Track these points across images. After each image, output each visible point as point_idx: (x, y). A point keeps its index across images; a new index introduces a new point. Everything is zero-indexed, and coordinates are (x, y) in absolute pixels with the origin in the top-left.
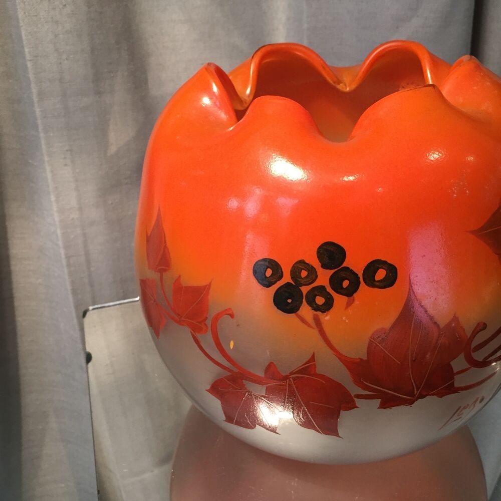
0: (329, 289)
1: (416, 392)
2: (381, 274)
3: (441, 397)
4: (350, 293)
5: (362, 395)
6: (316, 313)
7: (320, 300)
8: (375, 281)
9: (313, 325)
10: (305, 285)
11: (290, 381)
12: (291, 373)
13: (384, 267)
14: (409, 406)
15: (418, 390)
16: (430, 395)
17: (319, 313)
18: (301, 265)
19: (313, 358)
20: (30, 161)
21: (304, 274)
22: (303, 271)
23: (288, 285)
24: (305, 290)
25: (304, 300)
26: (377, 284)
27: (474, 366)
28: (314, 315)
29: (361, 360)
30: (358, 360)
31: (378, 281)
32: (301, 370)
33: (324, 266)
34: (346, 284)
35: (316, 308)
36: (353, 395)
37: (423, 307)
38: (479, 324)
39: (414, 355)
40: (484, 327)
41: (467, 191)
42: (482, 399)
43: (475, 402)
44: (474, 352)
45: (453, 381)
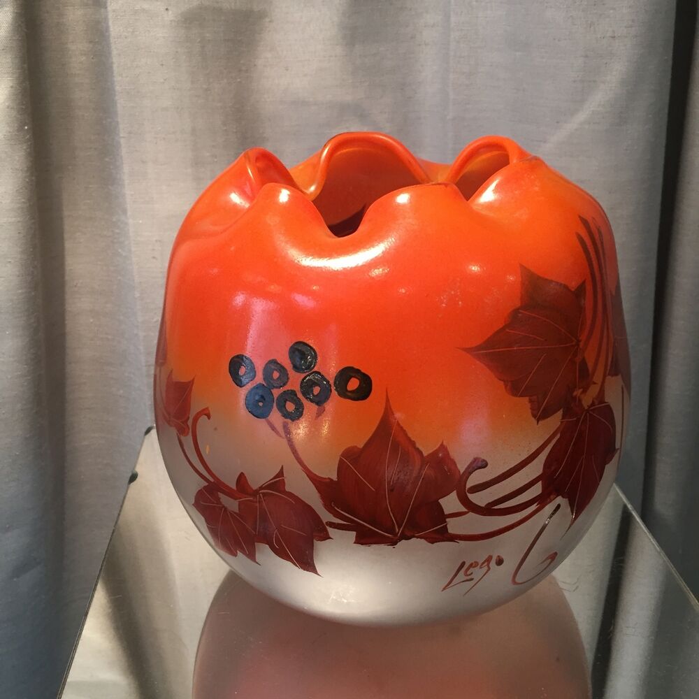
0: (300, 395)
1: (397, 530)
2: (353, 384)
3: (433, 543)
4: (320, 401)
5: (334, 523)
6: (286, 420)
7: (290, 407)
8: (347, 390)
9: (283, 434)
10: (277, 387)
11: (260, 497)
12: (261, 488)
13: (357, 376)
14: (391, 547)
15: (399, 528)
16: (418, 537)
17: (289, 421)
18: (273, 364)
19: (281, 474)
20: (120, 250)
21: (276, 375)
22: (275, 372)
23: (260, 386)
24: (276, 393)
25: (275, 404)
26: (349, 394)
27: (473, 512)
28: (285, 422)
29: (331, 480)
30: (328, 480)
31: (350, 392)
32: (270, 484)
33: (296, 368)
34: (316, 390)
35: (286, 415)
36: (324, 522)
37: (402, 427)
38: (475, 460)
39: (391, 483)
40: (484, 465)
41: (460, 303)
42: (497, 560)
43: (488, 561)
44: (470, 493)
45: (445, 524)
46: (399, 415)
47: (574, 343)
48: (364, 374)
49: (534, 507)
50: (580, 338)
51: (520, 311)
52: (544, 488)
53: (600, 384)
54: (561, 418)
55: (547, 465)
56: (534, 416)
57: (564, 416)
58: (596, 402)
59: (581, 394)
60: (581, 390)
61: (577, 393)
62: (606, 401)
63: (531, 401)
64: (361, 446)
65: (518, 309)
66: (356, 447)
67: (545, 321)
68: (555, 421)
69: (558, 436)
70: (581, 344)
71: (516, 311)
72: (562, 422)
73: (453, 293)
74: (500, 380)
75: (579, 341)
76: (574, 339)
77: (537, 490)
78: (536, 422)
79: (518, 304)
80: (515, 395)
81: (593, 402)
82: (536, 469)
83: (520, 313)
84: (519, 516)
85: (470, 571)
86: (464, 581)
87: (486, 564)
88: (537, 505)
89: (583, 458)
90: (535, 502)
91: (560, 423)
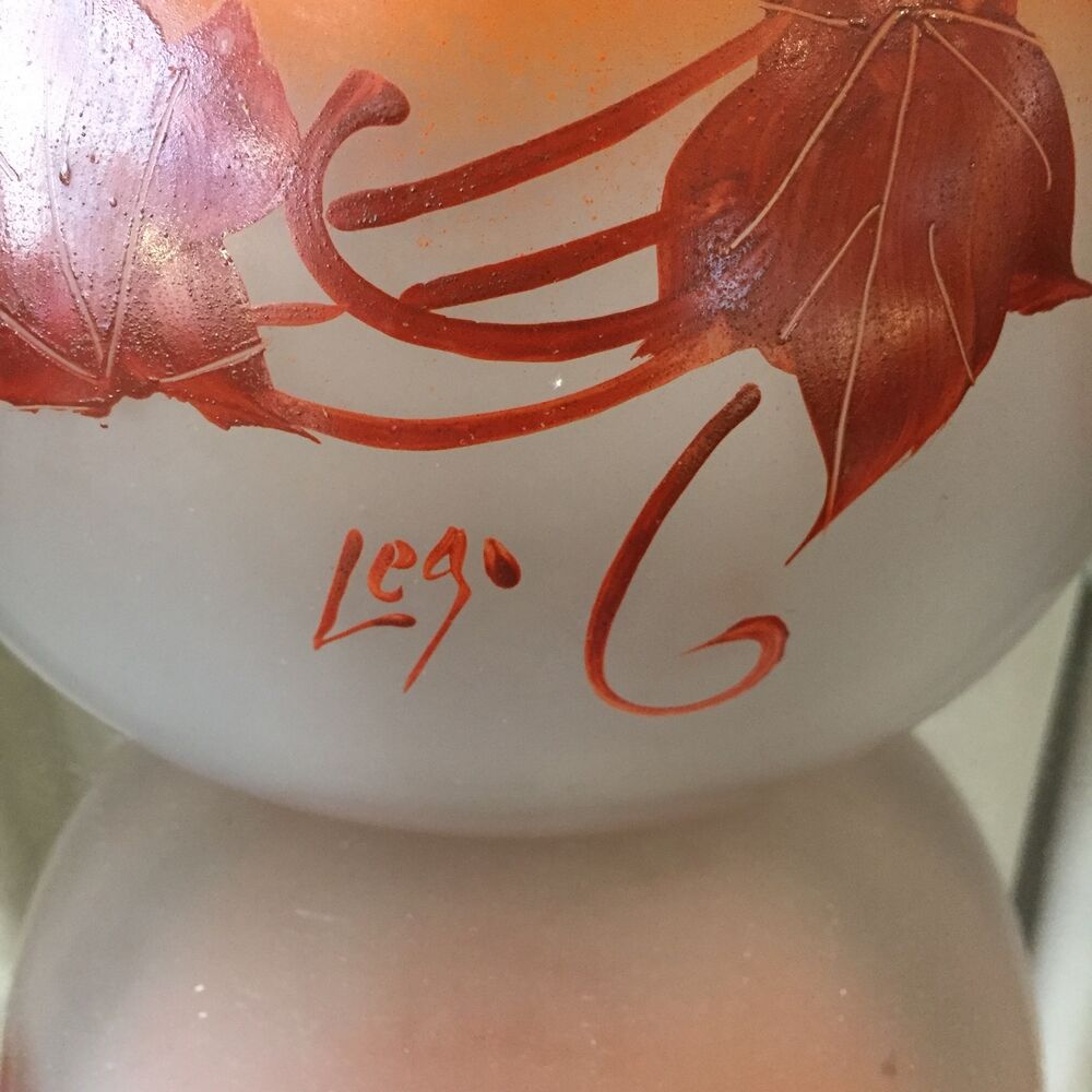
42: (492, 560)
43: (450, 551)
44: (341, 227)
45: (254, 351)
84: (559, 379)
85: (392, 579)
86: (380, 622)
87: (444, 564)
88: (641, 352)
89: (876, 217)
90: (630, 340)
91: (763, 14)
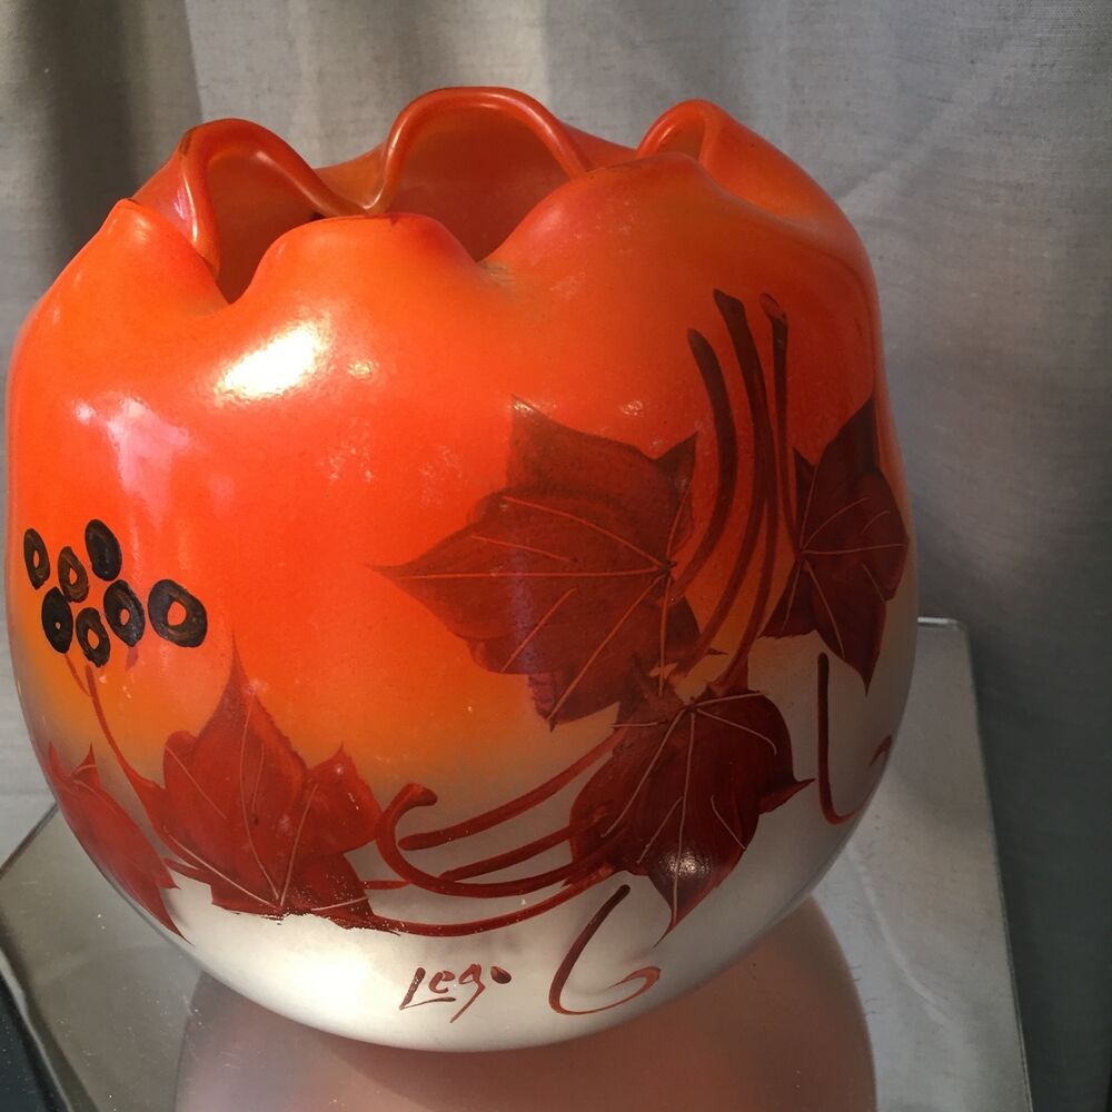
0: (104, 621)
1: (277, 897)
2: (177, 614)
3: (348, 928)
4: (131, 637)
5: (176, 864)
6: (88, 662)
7: (93, 639)
8: (167, 624)
9: (87, 688)
10: (75, 600)
12: (74, 775)
13: (181, 600)
14: (275, 922)
15: (280, 891)
16: (313, 913)
17: (93, 665)
18: (69, 557)
19: (91, 756)
21: (73, 576)
22: (71, 571)
23: (55, 594)
24: (75, 609)
25: (74, 632)
26: (172, 632)
27: (416, 884)
28: (88, 667)
29: (158, 787)
30: (152, 786)
31: (173, 627)
32: (83, 772)
33: (96, 570)
34: (125, 617)
35: (89, 653)
36: (162, 859)
37: (264, 709)
38: (409, 788)
39: (253, 811)
40: (429, 799)
41: (368, 473)
42: (496, 973)
43: (473, 973)
44: (406, 849)
45: (364, 898)
46: (256, 684)
47: (655, 569)
48: (192, 597)
49: (557, 888)
50: (674, 559)
51: (505, 498)
52: (579, 855)
53: (733, 653)
54: (614, 719)
55: (581, 810)
56: (545, 714)
57: (621, 718)
58: (720, 691)
59: (674, 672)
60: (672, 667)
61: (662, 671)
62: (750, 688)
63: (533, 682)
64: (196, 732)
65: (501, 493)
66: (188, 733)
67: (571, 520)
68: (599, 726)
69: (608, 756)
70: (676, 574)
71: (495, 499)
72: (616, 729)
73: (353, 451)
74: (458, 635)
75: (670, 565)
76: (655, 561)
77: (560, 856)
78: (548, 726)
79: (500, 482)
80: (491, 668)
81: (709, 689)
82: (555, 814)
83: (504, 502)
84: (524, 902)
85: (442, 985)
86: (435, 1000)
87: (471, 977)
88: (566, 884)
89: (682, 802)
90: (560, 880)
91: (612, 730)
